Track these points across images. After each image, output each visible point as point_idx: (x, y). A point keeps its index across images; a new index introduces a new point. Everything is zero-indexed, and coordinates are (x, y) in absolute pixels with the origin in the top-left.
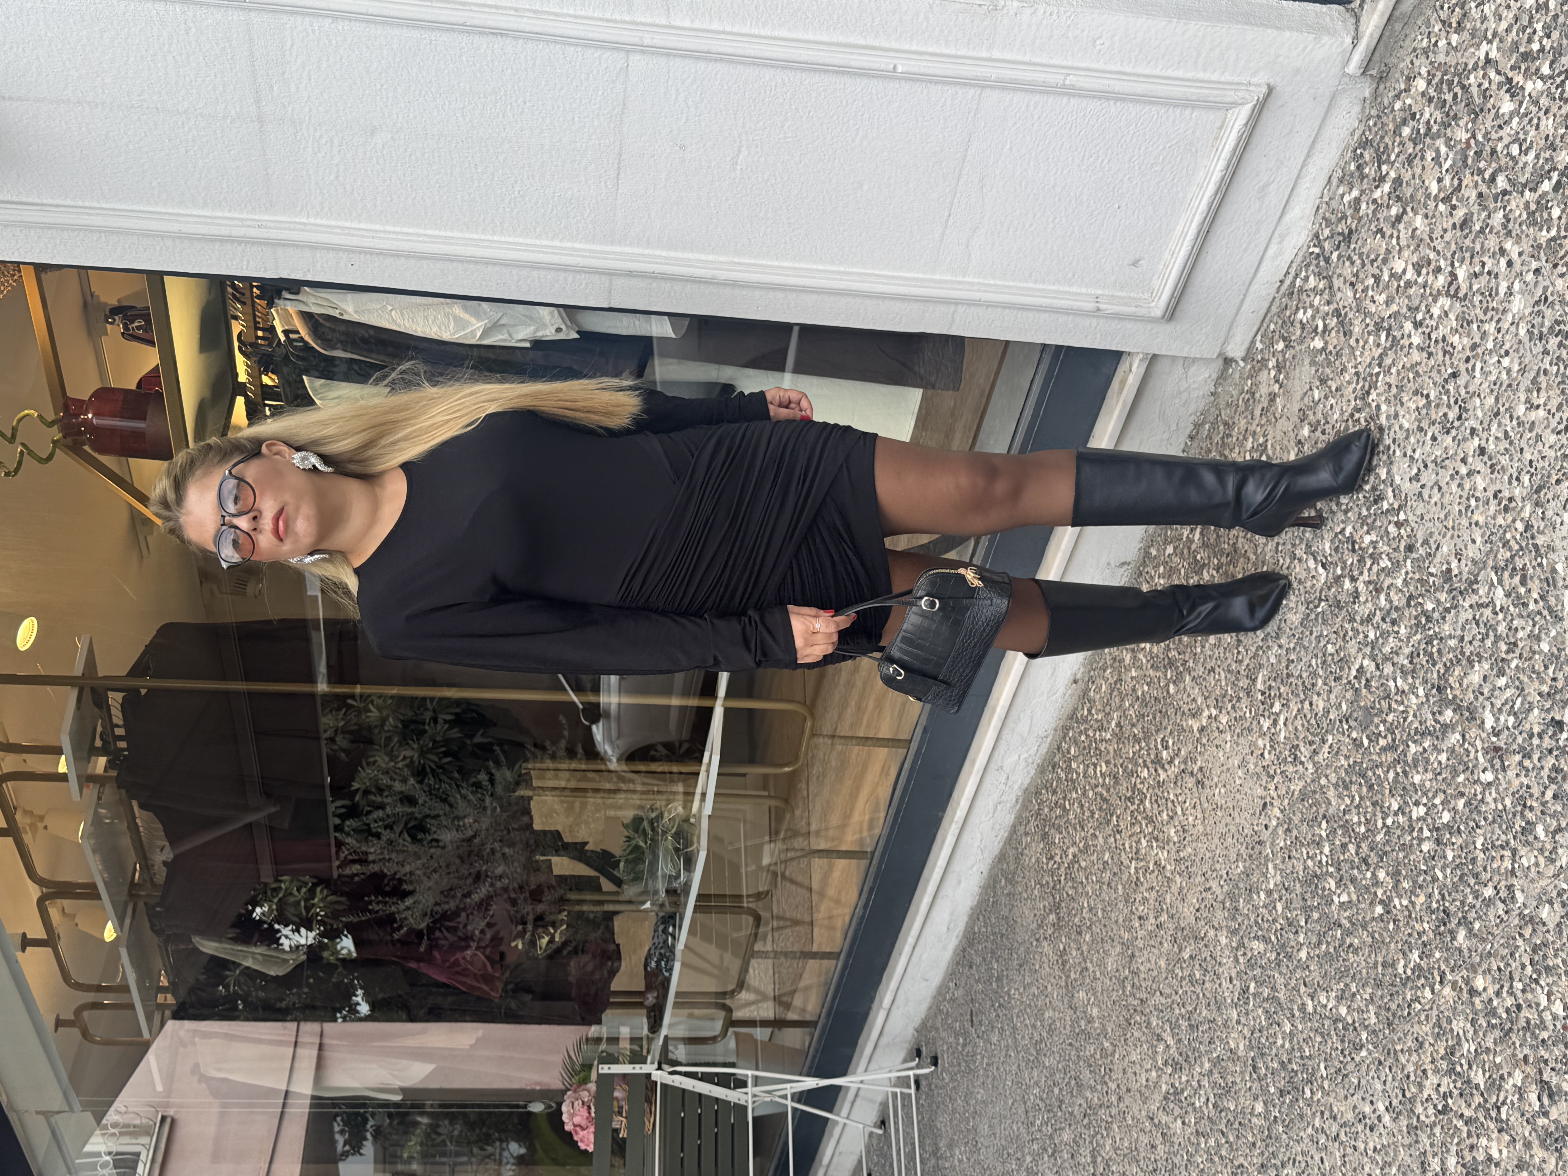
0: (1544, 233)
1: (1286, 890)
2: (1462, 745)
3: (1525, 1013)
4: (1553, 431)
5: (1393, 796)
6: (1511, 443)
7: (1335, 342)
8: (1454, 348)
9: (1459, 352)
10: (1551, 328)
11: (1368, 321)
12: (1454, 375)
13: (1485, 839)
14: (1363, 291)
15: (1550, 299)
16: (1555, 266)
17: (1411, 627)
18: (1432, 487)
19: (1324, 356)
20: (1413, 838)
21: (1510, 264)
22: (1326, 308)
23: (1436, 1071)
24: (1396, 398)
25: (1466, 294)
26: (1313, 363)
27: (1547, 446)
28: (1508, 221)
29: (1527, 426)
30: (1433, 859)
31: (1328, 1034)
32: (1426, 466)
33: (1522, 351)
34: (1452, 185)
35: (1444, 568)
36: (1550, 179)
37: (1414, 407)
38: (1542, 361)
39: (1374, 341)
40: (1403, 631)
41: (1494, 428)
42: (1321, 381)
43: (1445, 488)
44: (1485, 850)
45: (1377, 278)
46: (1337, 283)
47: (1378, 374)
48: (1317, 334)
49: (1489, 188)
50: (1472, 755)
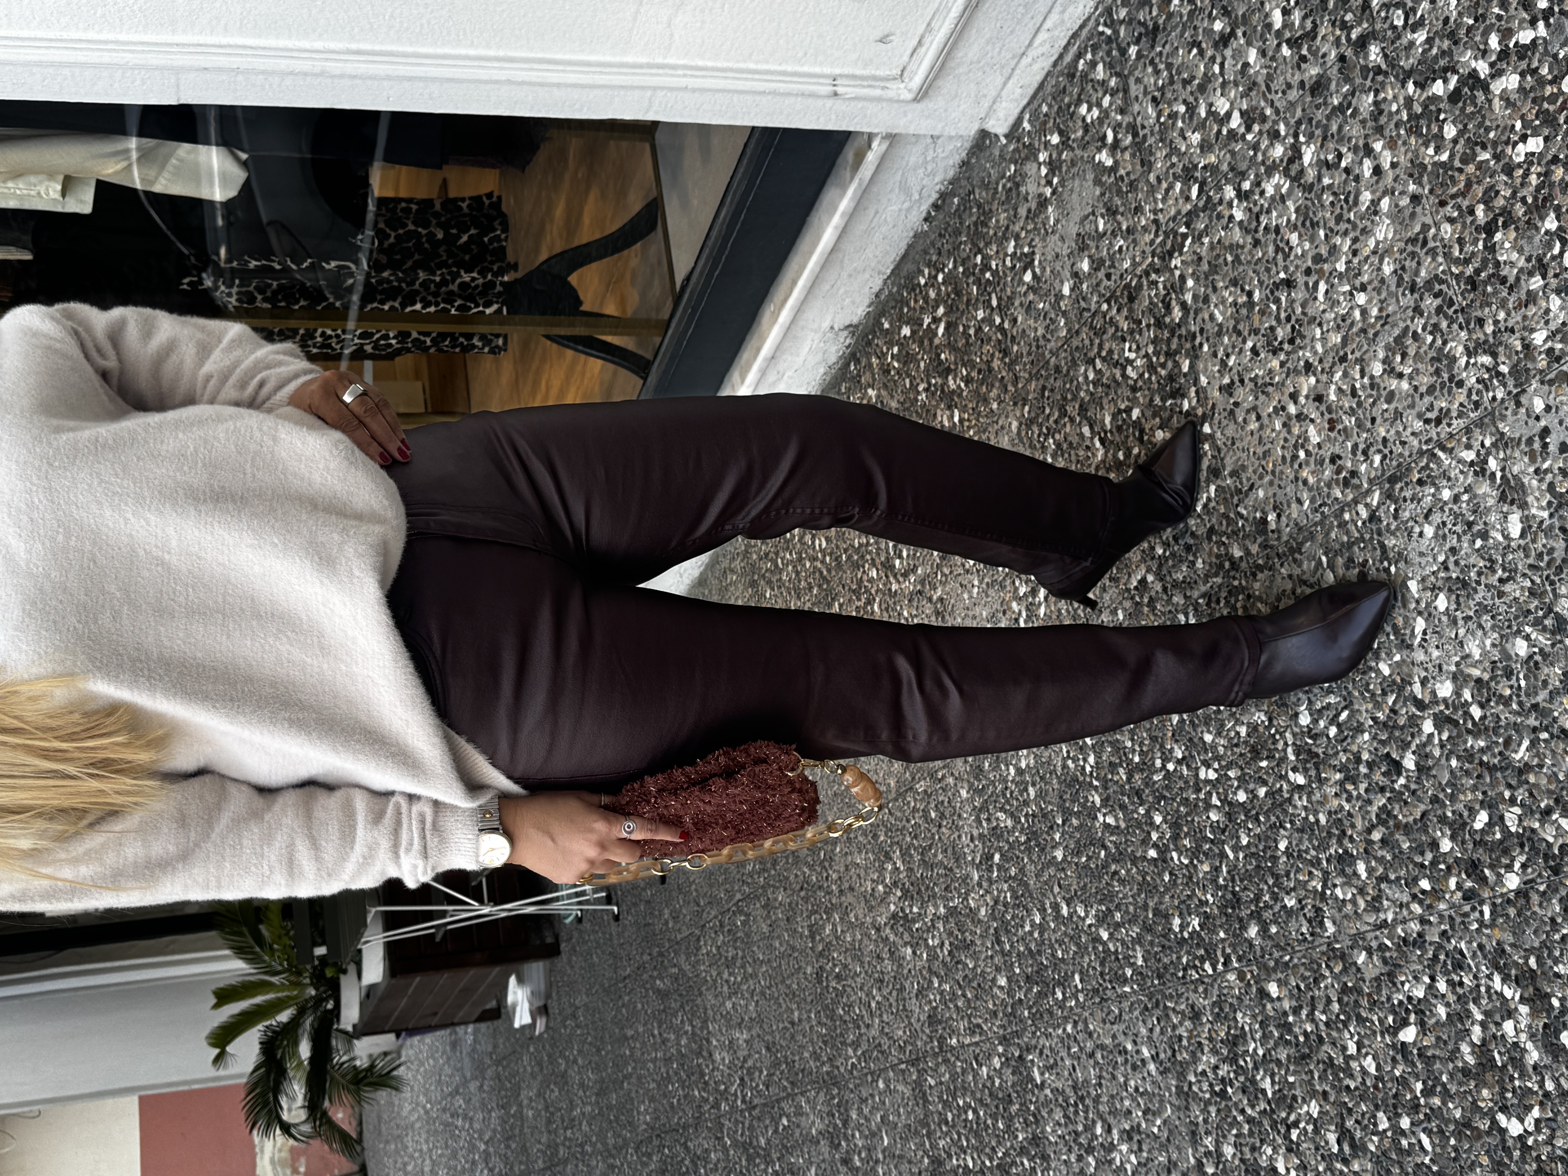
0: (1431, 151)
1: (1042, 778)
2: (1268, 728)
3: (1326, 1048)
4: (1420, 416)
5: (1177, 741)
6: (1360, 404)
7: (1130, 168)
8: (1291, 248)
9: (1296, 256)
10: (1429, 283)
11: (1175, 159)
12: (1289, 284)
13: (1290, 843)
14: (1170, 116)
15: (1431, 244)
16: (1443, 204)
17: (1210, 565)
18: (1248, 411)
19: (1112, 179)
20: (1198, 799)
21: (1377, 171)
22: (1119, 117)
23: (1215, 1051)
24: (1206, 278)
25: (1312, 184)
26: (1097, 182)
27: (1409, 430)
28: (1381, 112)
29: (1384, 393)
30: (1223, 831)
31: (1086, 948)
32: (1242, 381)
33: (1384, 295)
34: (1302, 26)
35: (1258, 515)
36: (1446, 81)
37: (1231, 300)
38: (1412, 321)
39: (1181, 190)
40: (1199, 564)
41: (1338, 375)
42: (1108, 210)
43: (1266, 421)
44: (1288, 853)
45: (1191, 109)
46: (1135, 90)
47: (1185, 236)
48: (1104, 145)
49: (1356, 54)
50: (1280, 746)
